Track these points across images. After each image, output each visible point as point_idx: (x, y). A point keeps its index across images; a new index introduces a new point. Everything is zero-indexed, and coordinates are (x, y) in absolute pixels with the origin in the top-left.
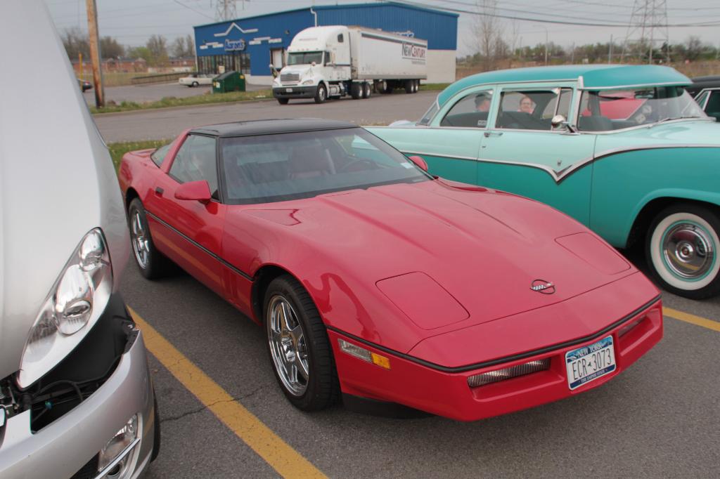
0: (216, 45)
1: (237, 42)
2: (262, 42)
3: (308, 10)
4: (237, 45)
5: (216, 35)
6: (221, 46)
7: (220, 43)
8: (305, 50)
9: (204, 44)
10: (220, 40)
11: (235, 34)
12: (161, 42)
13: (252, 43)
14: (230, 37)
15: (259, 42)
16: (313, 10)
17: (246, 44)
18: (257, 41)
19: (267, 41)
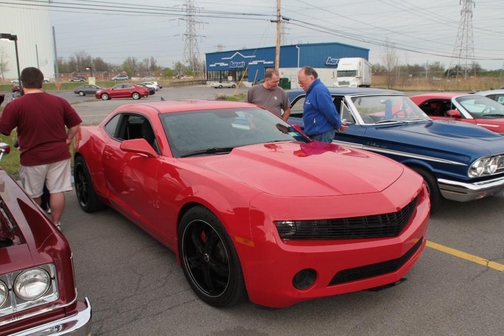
0: (222, 64)
1: (239, 63)
2: (258, 63)
3: (295, 46)
4: (240, 65)
5: (223, 59)
6: (227, 65)
7: (225, 63)
8: (348, 70)
9: (214, 64)
10: (225, 61)
11: (238, 58)
12: (134, 61)
13: (250, 63)
14: (234, 59)
15: (256, 63)
16: (298, 46)
17: (246, 64)
18: (255, 63)
19: (263, 63)
